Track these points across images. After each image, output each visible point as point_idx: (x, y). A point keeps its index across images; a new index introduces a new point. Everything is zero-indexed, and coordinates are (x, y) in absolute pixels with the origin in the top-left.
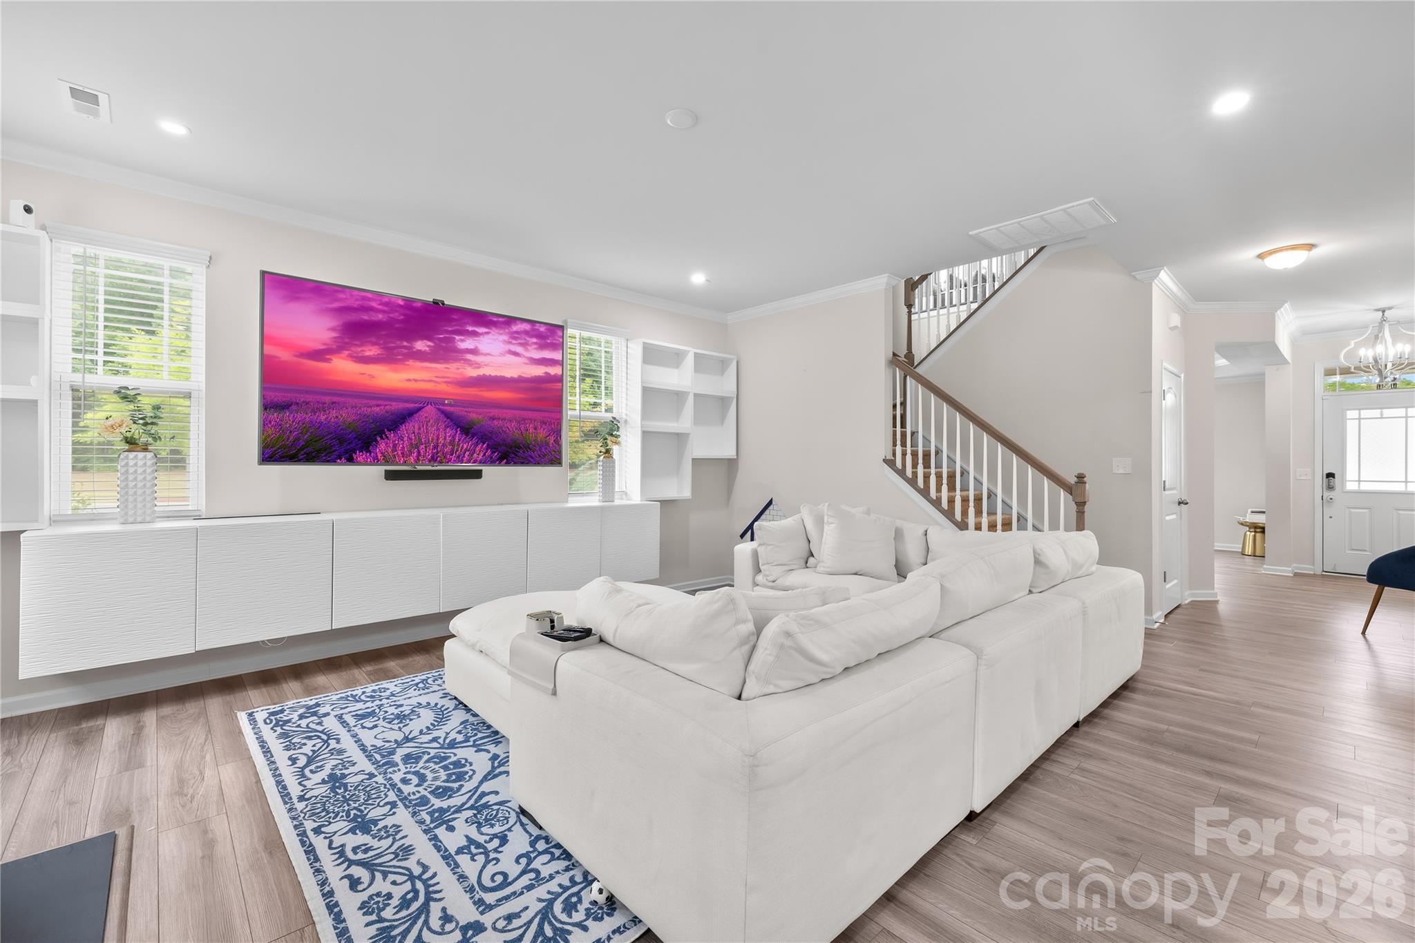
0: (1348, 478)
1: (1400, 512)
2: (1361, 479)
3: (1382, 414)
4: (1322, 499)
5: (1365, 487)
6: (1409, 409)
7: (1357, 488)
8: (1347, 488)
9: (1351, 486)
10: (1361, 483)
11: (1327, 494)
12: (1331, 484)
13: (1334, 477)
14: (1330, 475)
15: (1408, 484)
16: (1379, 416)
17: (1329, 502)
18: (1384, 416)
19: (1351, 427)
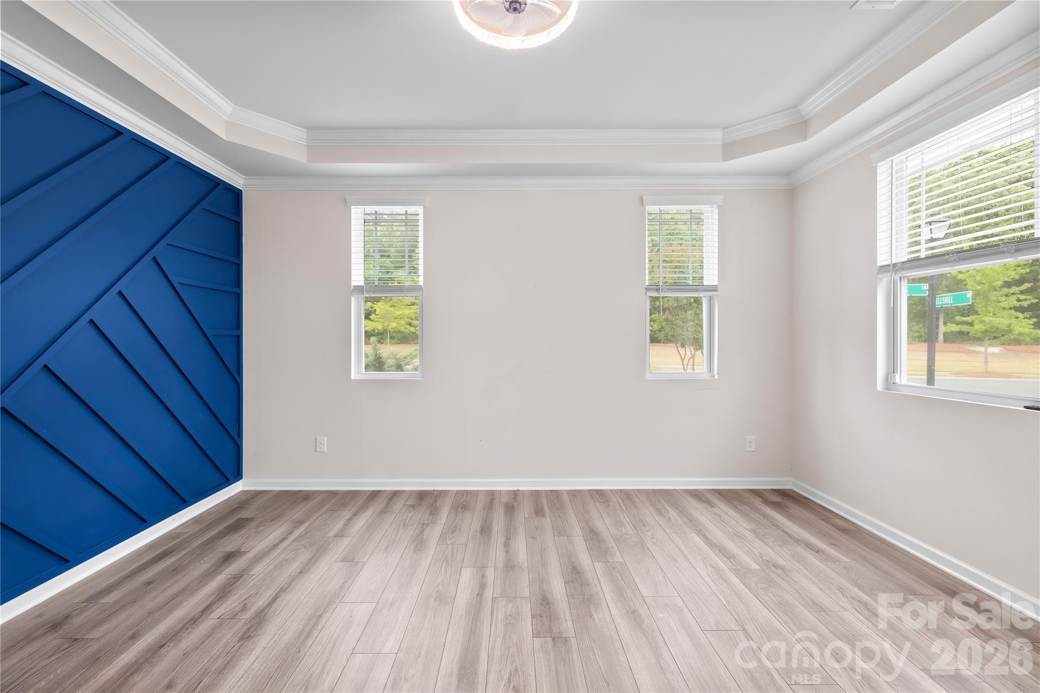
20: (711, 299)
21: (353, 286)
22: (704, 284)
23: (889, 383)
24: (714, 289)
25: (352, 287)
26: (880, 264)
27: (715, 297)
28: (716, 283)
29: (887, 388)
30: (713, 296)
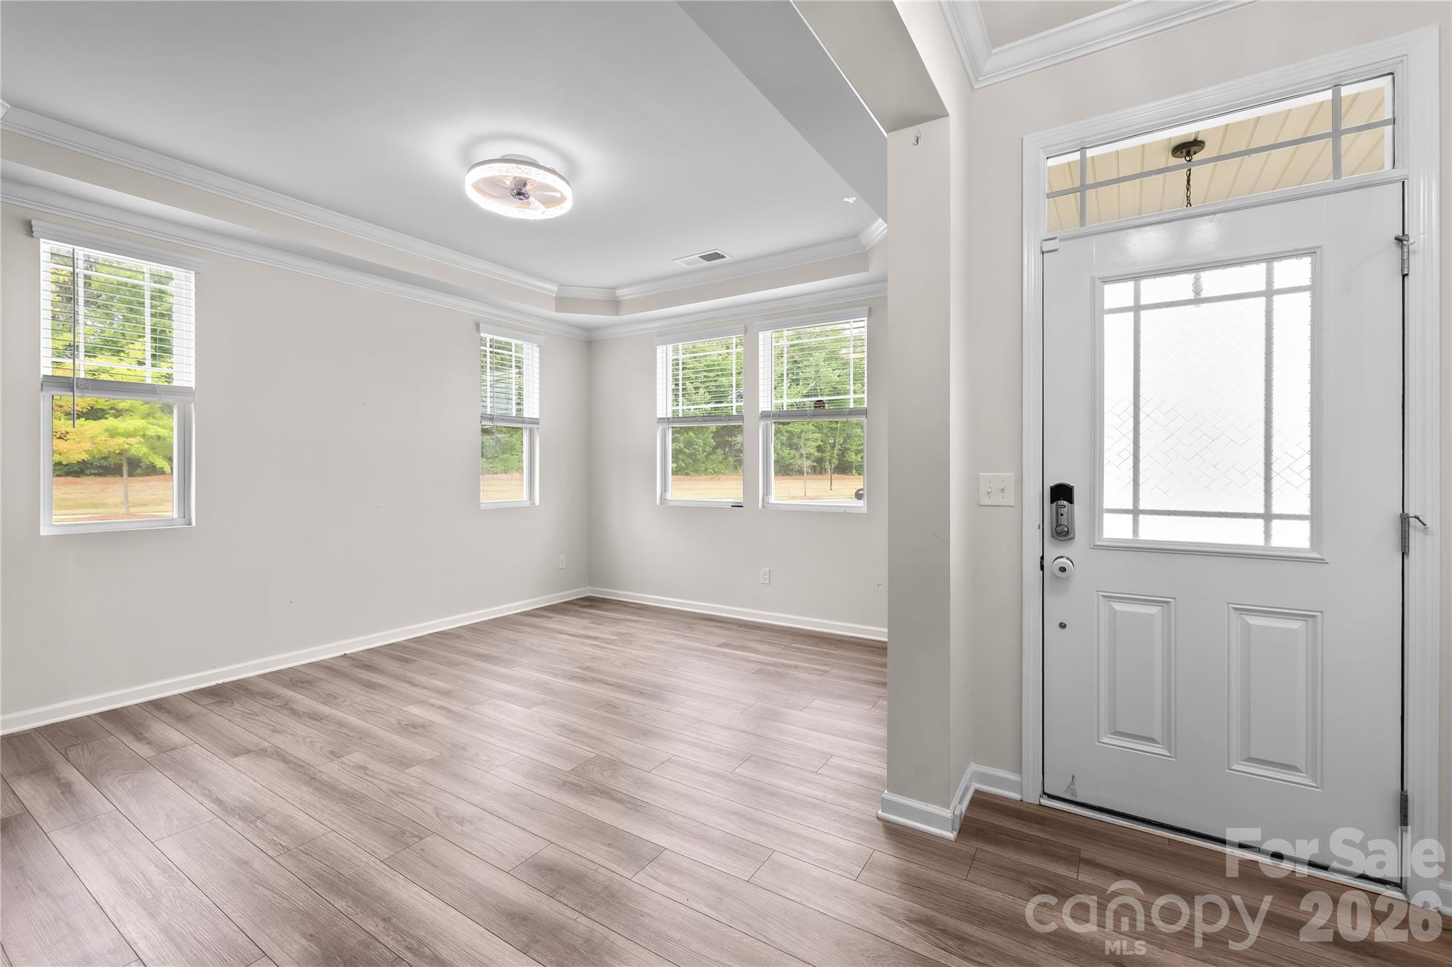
0: (1108, 503)
1: (1253, 620)
2: (1142, 506)
3: (1197, 288)
4: (1042, 568)
5: (1154, 530)
6: (1276, 264)
7: (1129, 536)
8: (1105, 536)
9: (1116, 528)
10: (1142, 518)
11: (1052, 552)
12: (1064, 520)
13: (1071, 501)
14: (1062, 493)
15: (1275, 523)
16: (1191, 296)
17: (1057, 577)
18: (1204, 295)
19: (1116, 331)
20: (531, 431)
21: (44, 375)
22: (524, 416)
23: (663, 499)
24: (535, 422)
25: (41, 376)
26: (659, 416)
27: (535, 429)
28: (537, 416)
29: (661, 503)
30: (533, 428)
